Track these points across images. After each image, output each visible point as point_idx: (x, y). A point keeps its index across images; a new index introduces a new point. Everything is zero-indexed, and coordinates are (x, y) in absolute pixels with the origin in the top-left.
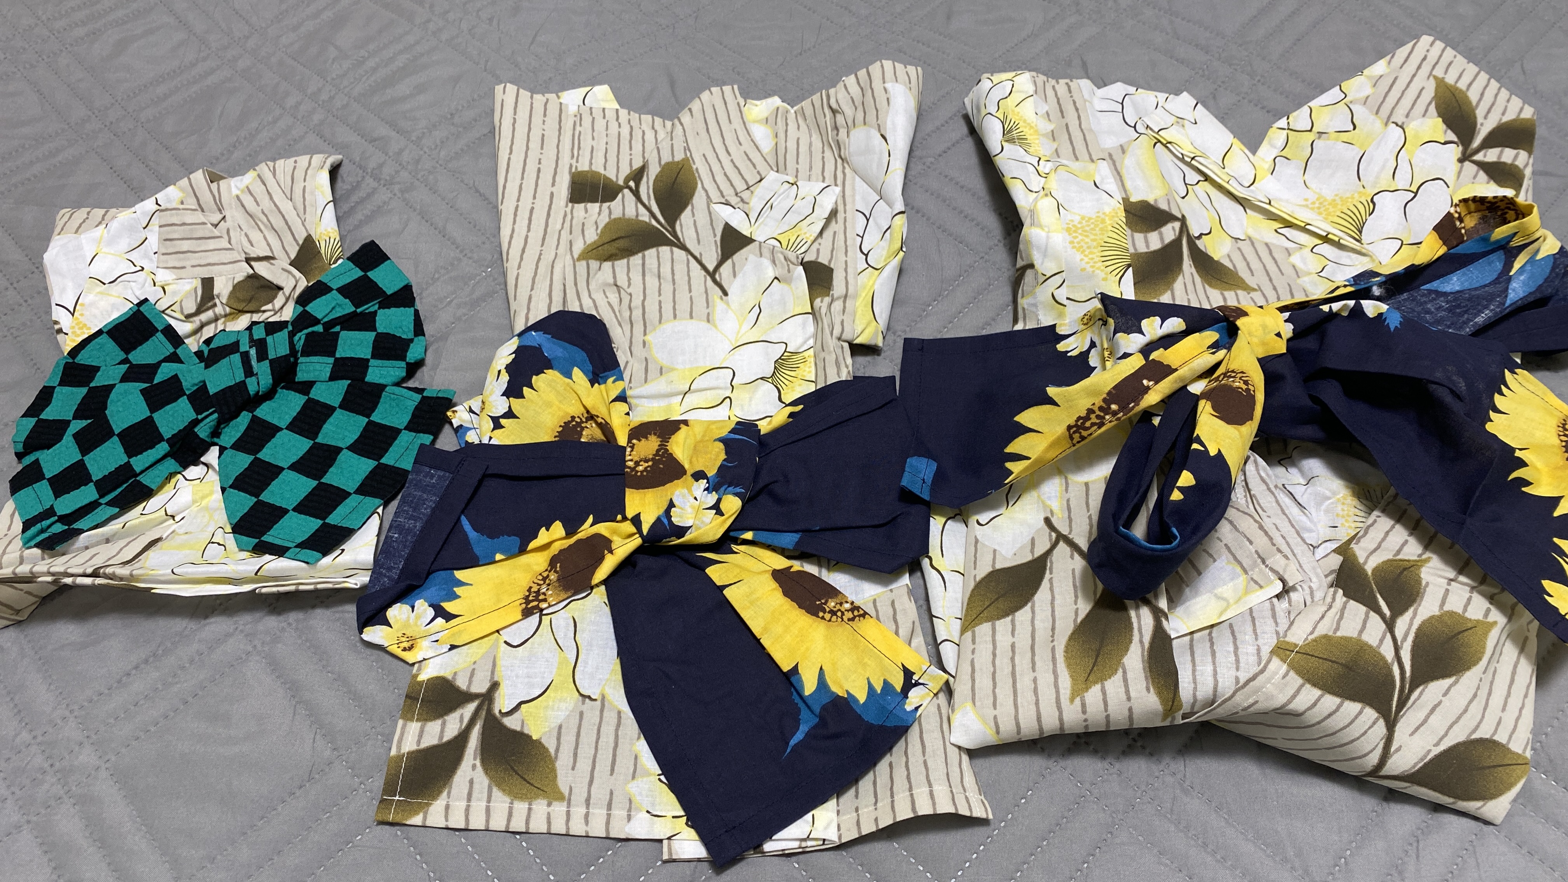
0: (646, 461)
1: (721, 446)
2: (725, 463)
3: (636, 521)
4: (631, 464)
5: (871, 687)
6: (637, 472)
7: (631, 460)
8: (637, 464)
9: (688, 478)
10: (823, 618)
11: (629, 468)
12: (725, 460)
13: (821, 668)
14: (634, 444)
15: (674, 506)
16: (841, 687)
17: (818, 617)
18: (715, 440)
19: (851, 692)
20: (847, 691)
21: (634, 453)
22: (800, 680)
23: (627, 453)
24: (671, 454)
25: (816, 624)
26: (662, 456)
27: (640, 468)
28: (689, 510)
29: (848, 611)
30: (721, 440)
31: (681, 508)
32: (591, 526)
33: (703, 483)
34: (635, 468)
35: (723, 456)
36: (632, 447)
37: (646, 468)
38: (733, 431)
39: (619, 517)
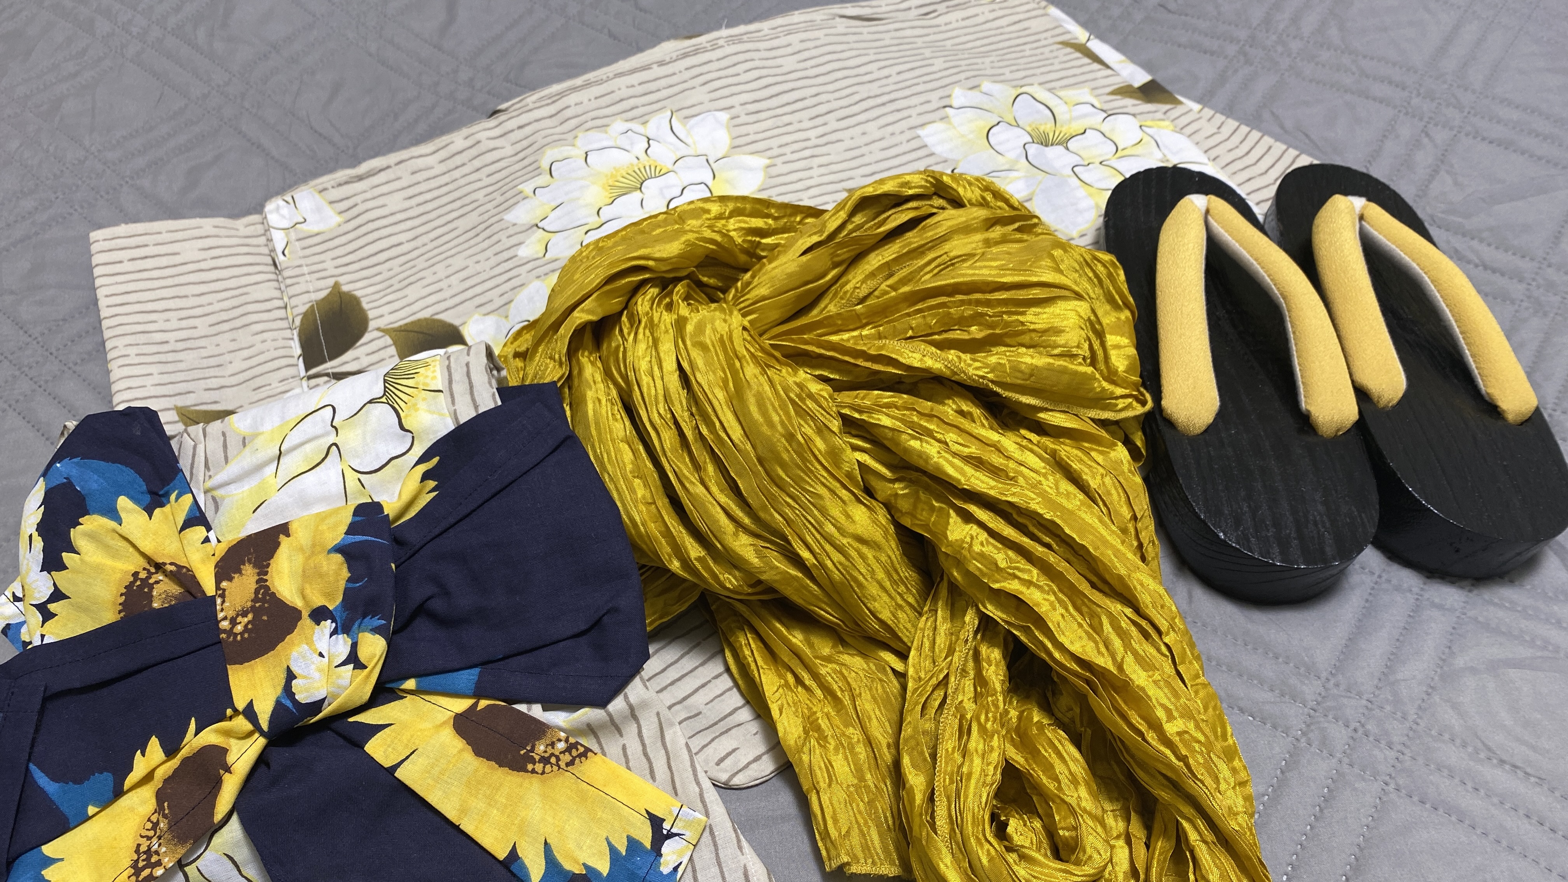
0: (244, 614)
1: (338, 558)
2: (351, 585)
3: (250, 713)
4: (225, 625)
5: (613, 850)
6: (236, 635)
7: (225, 618)
8: (234, 622)
9: (306, 621)
10: (533, 771)
11: (225, 631)
12: (349, 580)
13: (546, 843)
14: (224, 590)
15: (295, 677)
16: (576, 861)
17: (527, 771)
18: (330, 552)
19: (590, 864)
20: (584, 864)
21: (227, 604)
22: (523, 867)
23: (218, 608)
24: (273, 593)
25: (527, 781)
26: (263, 600)
27: (239, 628)
28: (317, 675)
29: (563, 752)
30: (339, 549)
31: (305, 677)
32: (196, 735)
33: (328, 625)
34: (232, 629)
35: (345, 574)
36: (223, 596)
37: (246, 626)
38: (352, 530)
39: (229, 712)
